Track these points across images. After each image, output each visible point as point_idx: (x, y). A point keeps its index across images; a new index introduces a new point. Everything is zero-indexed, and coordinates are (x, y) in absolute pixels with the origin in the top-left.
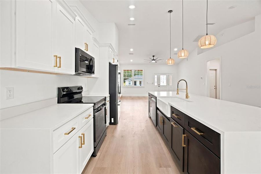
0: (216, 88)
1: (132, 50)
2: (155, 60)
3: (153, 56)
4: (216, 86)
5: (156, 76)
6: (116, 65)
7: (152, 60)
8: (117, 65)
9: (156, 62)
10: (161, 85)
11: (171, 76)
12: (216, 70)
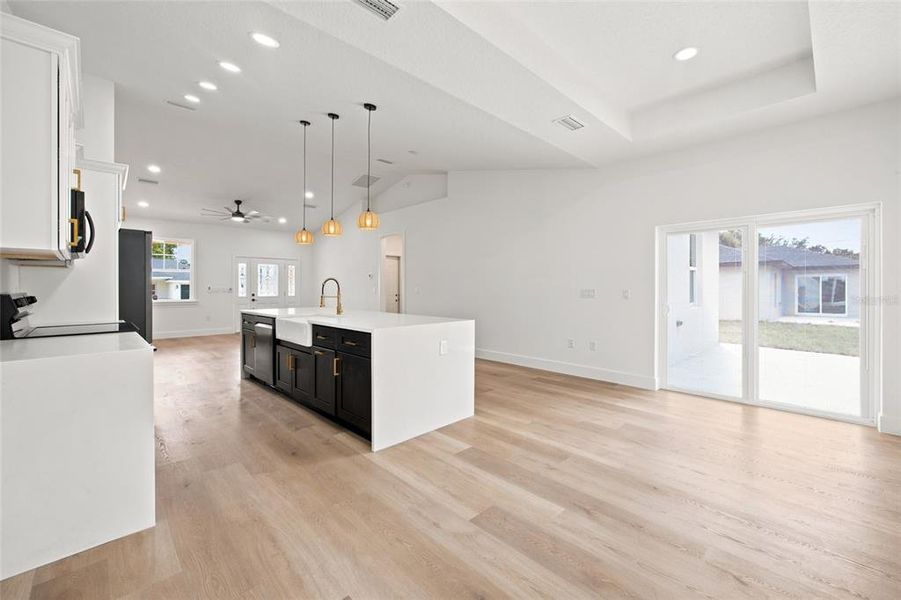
0: (398, 300)
1: (154, 169)
2: (243, 216)
3: (238, 202)
4: (398, 295)
5: (242, 267)
6: (145, 232)
7: (234, 215)
8: (151, 233)
9: (246, 222)
10: (259, 295)
11: (292, 268)
12: (399, 258)
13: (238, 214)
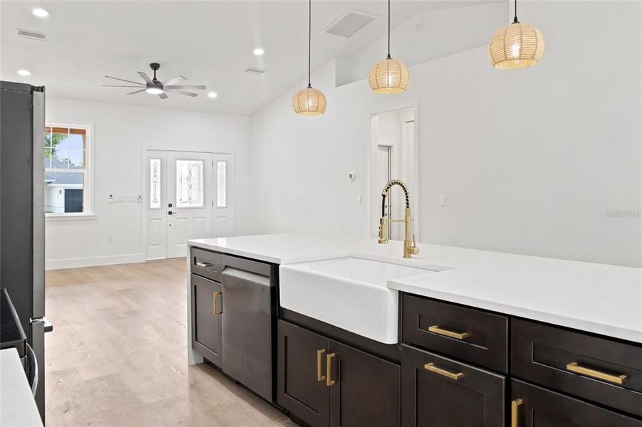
1: (40, 13)
2: (161, 87)
3: (155, 67)
5: (155, 164)
6: (33, 89)
7: (149, 85)
9: (164, 95)
10: (179, 205)
11: (221, 166)
12: (389, 148)
13: (156, 84)
